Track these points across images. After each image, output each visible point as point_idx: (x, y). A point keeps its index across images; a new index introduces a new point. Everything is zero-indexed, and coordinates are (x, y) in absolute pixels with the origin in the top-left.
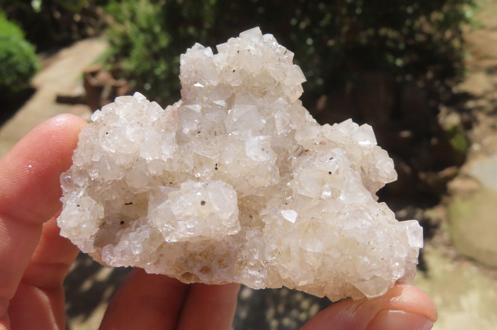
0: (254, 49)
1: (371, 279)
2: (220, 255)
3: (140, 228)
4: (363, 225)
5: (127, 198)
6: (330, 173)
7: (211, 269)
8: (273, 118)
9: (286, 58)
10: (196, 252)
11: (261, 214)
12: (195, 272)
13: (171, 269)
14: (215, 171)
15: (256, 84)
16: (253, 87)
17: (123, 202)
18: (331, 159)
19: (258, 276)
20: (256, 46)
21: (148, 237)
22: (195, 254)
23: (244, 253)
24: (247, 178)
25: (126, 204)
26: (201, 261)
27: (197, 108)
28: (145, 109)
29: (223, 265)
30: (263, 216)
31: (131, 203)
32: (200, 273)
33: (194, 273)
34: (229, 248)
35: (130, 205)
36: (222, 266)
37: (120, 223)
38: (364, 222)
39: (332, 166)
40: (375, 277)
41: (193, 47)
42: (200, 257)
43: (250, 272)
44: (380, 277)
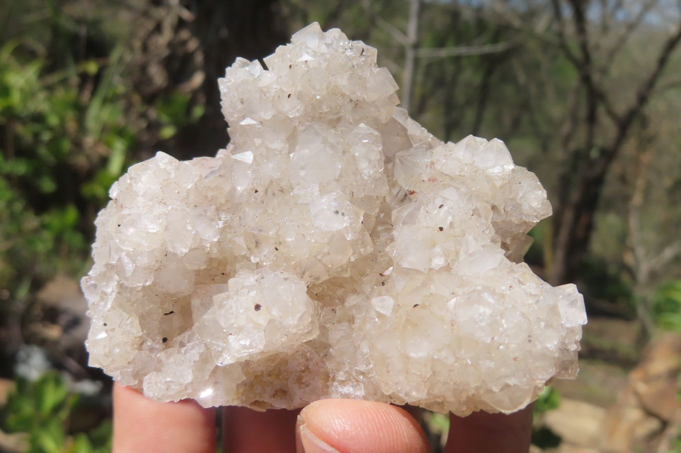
0: (313, 59)
1: (502, 390)
2: (296, 372)
3: (185, 348)
4: (480, 315)
5: (166, 306)
6: (441, 229)
7: (288, 391)
8: (354, 156)
9: (362, 61)
10: (262, 372)
11: (347, 304)
12: (266, 398)
13: (233, 400)
14: (276, 252)
15: (325, 109)
16: (321, 113)
17: (161, 312)
18: (441, 207)
19: (353, 394)
20: (315, 54)
21: (197, 358)
22: (262, 375)
23: (330, 365)
24: (319, 257)
25: (166, 314)
26: (272, 383)
27: (248, 157)
28: (173, 176)
29: (303, 383)
30: (351, 308)
31: (172, 312)
32: (273, 399)
33: (265, 401)
34: (307, 360)
35: (171, 315)
36: (302, 386)
37: (161, 342)
38: (482, 309)
39: (443, 217)
40: (507, 386)
41: (234, 65)
42: (269, 378)
43: (340, 390)
44: (515, 385)
